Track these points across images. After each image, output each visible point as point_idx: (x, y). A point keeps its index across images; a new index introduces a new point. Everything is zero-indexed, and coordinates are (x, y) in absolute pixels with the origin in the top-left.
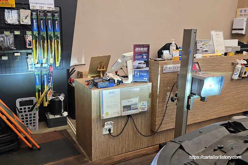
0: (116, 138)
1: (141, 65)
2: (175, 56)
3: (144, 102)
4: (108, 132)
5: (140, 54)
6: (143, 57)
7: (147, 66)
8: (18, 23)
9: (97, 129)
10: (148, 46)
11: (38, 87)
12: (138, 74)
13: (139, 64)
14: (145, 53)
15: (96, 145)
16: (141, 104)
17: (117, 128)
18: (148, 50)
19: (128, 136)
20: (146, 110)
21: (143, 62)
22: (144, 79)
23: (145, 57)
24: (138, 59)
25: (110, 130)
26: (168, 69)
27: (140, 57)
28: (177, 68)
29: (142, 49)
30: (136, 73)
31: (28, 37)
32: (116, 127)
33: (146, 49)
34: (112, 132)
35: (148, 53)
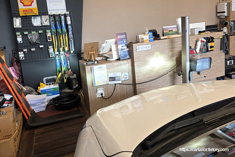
0: (108, 100)
1: (124, 48)
2: (145, 39)
3: (126, 73)
4: (101, 96)
5: (121, 39)
6: (123, 41)
7: (128, 47)
8: (41, 25)
9: (93, 94)
10: (125, 34)
11: (58, 68)
12: (123, 54)
13: (122, 47)
14: (124, 38)
15: (93, 105)
16: (123, 75)
17: (108, 93)
18: (126, 36)
20: (128, 78)
21: (124, 45)
22: (128, 56)
23: (125, 41)
24: (120, 44)
25: (102, 94)
26: (141, 49)
27: (122, 42)
28: (148, 47)
29: (122, 36)
30: (121, 53)
31: (48, 34)
32: (106, 92)
33: (124, 36)
34: (103, 96)
35: (126, 38)
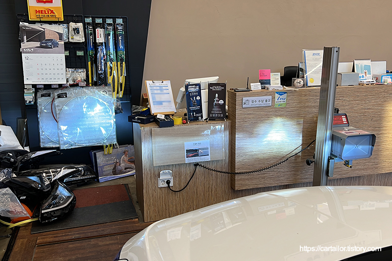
0: (178, 194)
8: (67, 41)
15: (150, 201)
19: (197, 193)
25: (168, 182)
26: (251, 103)
32: (177, 179)
